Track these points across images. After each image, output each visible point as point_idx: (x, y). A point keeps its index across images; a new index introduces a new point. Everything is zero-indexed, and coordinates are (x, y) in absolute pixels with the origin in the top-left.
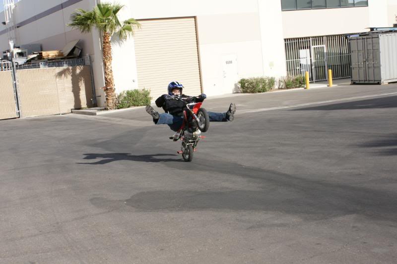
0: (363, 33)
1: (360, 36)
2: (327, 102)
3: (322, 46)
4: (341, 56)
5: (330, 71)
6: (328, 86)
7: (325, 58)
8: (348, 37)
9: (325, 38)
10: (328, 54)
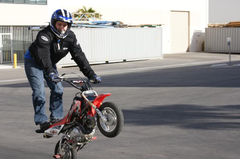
0: (42, 26)
1: (40, 28)
2: (13, 80)
3: (9, 34)
4: (24, 43)
5: (15, 55)
6: (13, 67)
7: (11, 44)
8: (31, 28)
9: (12, 28)
10: (14, 41)
